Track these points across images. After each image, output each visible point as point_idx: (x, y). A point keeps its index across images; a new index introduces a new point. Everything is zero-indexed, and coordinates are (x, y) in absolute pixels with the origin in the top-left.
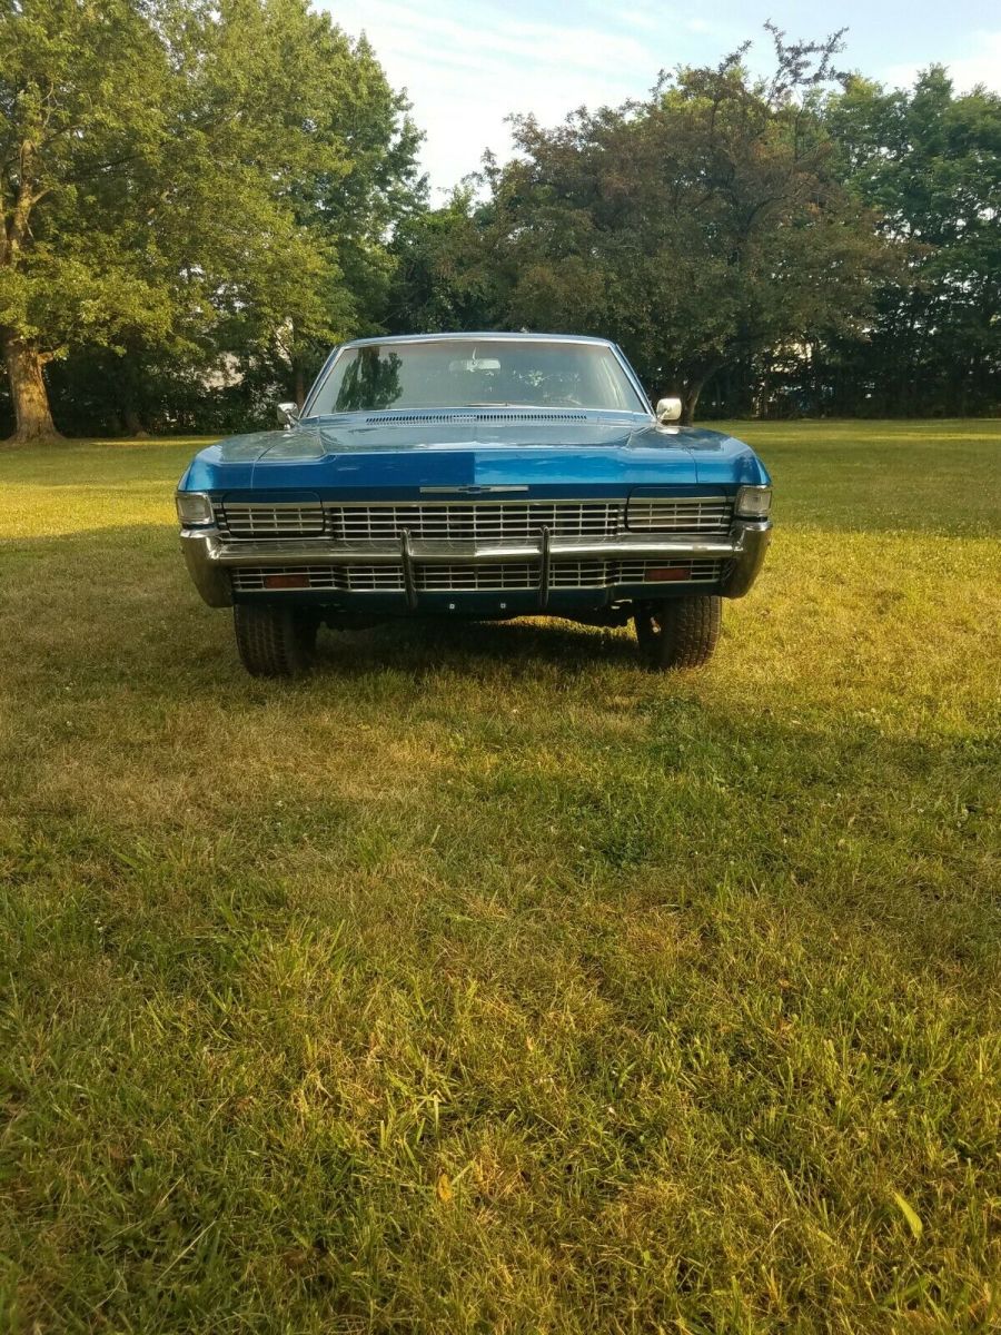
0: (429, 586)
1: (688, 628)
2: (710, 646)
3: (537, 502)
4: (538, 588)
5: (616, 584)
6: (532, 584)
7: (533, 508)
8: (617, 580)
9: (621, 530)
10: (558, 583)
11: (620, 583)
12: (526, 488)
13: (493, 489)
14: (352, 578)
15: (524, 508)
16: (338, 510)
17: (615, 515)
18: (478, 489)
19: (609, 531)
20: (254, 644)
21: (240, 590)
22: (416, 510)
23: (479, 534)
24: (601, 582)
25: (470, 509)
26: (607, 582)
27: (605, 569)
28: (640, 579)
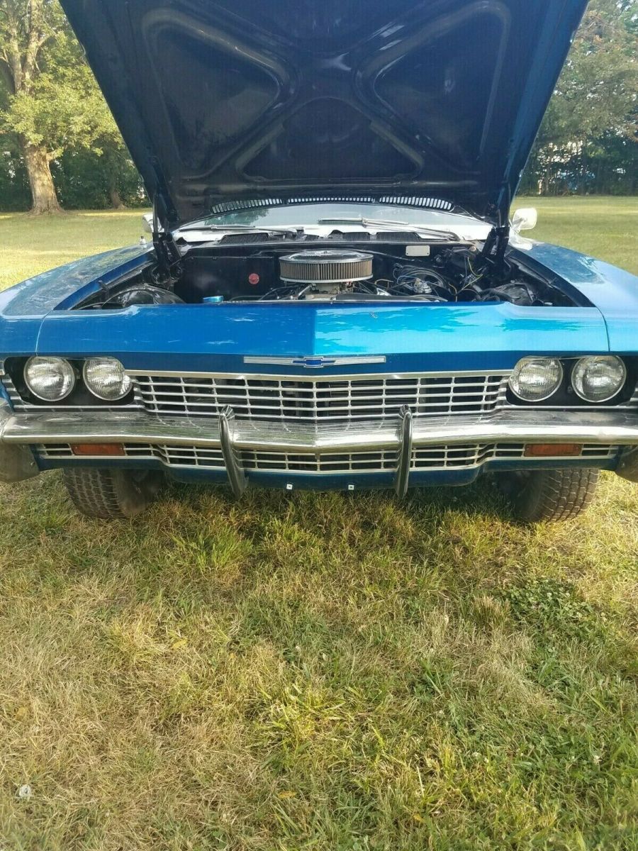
0: (261, 465)
1: (561, 490)
2: (582, 506)
3: (396, 376)
4: (396, 470)
5: (488, 459)
6: (387, 465)
7: (390, 382)
8: (490, 454)
9: (501, 403)
10: (418, 464)
11: (494, 458)
12: (382, 360)
13: (339, 362)
14: (170, 452)
15: (380, 383)
16: (146, 379)
17: (495, 388)
18: (319, 362)
19: (486, 407)
20: (82, 495)
21: (47, 457)
22: (241, 382)
23: (320, 414)
24: (472, 462)
25: (309, 385)
26: (479, 460)
27: (478, 448)
28: (519, 454)
